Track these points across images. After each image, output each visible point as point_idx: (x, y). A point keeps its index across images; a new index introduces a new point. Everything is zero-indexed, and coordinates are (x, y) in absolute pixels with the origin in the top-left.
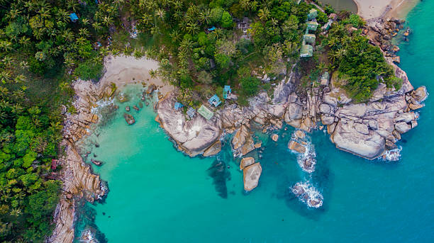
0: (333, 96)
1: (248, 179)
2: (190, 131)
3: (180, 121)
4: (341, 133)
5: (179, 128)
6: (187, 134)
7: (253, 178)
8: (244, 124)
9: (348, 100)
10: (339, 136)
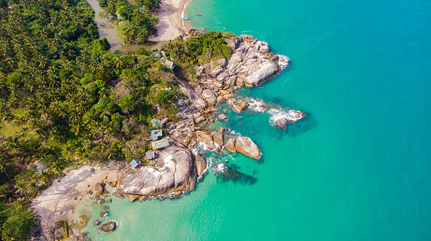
0: (214, 68)
1: (247, 150)
2: (166, 165)
3: (151, 170)
4: (247, 75)
5: (157, 174)
6: (168, 169)
7: (249, 145)
8: (195, 130)
9: (223, 60)
10: (248, 78)
